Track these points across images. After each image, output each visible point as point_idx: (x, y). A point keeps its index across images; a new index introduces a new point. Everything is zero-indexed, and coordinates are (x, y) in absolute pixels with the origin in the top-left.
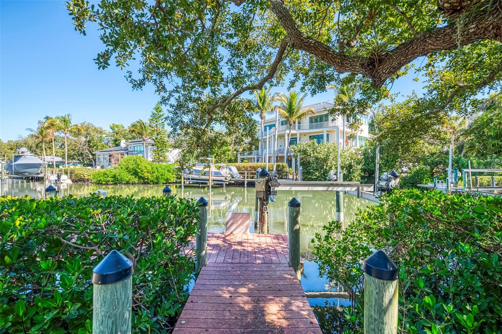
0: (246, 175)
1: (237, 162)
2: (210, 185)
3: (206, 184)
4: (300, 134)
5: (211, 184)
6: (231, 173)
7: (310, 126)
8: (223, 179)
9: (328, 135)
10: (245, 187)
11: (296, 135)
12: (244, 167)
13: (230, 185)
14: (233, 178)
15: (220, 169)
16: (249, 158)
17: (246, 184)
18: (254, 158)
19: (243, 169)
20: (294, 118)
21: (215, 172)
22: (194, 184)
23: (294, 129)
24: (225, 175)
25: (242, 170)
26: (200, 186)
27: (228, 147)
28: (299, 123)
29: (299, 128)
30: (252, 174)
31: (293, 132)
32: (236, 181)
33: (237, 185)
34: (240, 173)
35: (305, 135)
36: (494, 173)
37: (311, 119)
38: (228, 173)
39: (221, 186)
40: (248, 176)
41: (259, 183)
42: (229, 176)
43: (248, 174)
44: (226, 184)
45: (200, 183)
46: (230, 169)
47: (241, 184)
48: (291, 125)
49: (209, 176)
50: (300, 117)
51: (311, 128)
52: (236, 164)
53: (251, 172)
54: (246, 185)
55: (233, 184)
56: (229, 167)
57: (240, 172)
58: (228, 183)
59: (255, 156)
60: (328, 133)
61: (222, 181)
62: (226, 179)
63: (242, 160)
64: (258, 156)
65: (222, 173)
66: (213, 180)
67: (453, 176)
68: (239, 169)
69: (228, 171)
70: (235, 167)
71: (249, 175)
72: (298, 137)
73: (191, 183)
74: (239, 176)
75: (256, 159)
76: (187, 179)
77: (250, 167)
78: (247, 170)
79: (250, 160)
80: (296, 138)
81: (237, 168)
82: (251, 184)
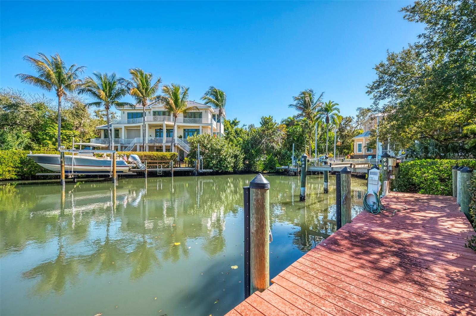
2: (115, 177)
5: (115, 175)
17: (146, 174)
20: (179, 111)
27: (74, 131)
35: (179, 127)
46: (134, 158)
54: (146, 176)
56: (132, 155)
67: (295, 161)
82: (152, 174)
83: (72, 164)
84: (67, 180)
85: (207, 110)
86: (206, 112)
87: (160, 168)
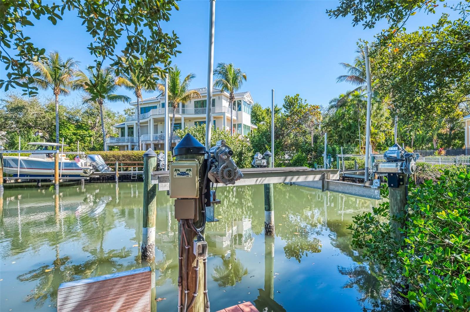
0: (117, 167)
1: (104, 150)
2: (57, 183)
3: (50, 181)
4: (185, 119)
5: (58, 180)
6: (94, 164)
7: (195, 111)
8: (81, 172)
9: (214, 121)
10: (116, 182)
11: (180, 119)
12: (114, 156)
13: (91, 180)
14: (97, 170)
15: (76, 158)
16: (120, 146)
17: (117, 177)
18: (127, 146)
19: (112, 158)
20: (178, 100)
21: (65, 163)
22: (25, 182)
23: (178, 112)
24: (84, 167)
25: (112, 161)
26: (40, 184)
27: (90, 131)
28: (183, 106)
29: (183, 112)
30: (126, 164)
31: (177, 116)
32: (101, 175)
33: (103, 180)
34: (108, 164)
35: (190, 120)
36: (349, 158)
37: (196, 103)
38: (88, 164)
39: (78, 183)
40: (119, 168)
41: (183, 174)
42: (91, 168)
43: (119, 165)
44: (85, 180)
45: (38, 181)
46: (93, 159)
47: (110, 179)
48: (174, 107)
49: (55, 169)
50: (185, 99)
51: (196, 112)
52: (102, 152)
53: (125, 162)
54: (117, 180)
55: (98, 179)
56: (91, 156)
57: (108, 162)
58: (88, 178)
59: (129, 144)
60: (215, 119)
61: (79, 176)
62: (85, 173)
63: (111, 148)
64: (133, 144)
65: (79, 164)
66: (63, 176)
67: (328, 161)
68: (106, 158)
69: (89, 161)
70: (99, 156)
71: (122, 167)
72: (183, 122)
73: (19, 181)
74: (106, 168)
75: (129, 147)
76: (9, 176)
77: (123, 156)
78: (119, 160)
79: (121, 148)
80: (181, 123)
81: (103, 157)
82: (124, 178)
83: (18, 166)
84: (5, 184)
85: (220, 96)
86: (219, 98)
87: (135, 170)
